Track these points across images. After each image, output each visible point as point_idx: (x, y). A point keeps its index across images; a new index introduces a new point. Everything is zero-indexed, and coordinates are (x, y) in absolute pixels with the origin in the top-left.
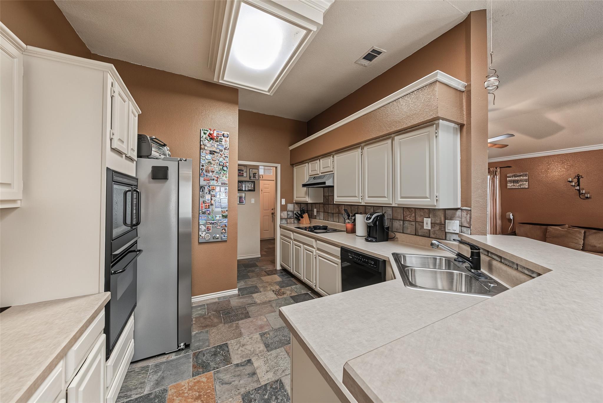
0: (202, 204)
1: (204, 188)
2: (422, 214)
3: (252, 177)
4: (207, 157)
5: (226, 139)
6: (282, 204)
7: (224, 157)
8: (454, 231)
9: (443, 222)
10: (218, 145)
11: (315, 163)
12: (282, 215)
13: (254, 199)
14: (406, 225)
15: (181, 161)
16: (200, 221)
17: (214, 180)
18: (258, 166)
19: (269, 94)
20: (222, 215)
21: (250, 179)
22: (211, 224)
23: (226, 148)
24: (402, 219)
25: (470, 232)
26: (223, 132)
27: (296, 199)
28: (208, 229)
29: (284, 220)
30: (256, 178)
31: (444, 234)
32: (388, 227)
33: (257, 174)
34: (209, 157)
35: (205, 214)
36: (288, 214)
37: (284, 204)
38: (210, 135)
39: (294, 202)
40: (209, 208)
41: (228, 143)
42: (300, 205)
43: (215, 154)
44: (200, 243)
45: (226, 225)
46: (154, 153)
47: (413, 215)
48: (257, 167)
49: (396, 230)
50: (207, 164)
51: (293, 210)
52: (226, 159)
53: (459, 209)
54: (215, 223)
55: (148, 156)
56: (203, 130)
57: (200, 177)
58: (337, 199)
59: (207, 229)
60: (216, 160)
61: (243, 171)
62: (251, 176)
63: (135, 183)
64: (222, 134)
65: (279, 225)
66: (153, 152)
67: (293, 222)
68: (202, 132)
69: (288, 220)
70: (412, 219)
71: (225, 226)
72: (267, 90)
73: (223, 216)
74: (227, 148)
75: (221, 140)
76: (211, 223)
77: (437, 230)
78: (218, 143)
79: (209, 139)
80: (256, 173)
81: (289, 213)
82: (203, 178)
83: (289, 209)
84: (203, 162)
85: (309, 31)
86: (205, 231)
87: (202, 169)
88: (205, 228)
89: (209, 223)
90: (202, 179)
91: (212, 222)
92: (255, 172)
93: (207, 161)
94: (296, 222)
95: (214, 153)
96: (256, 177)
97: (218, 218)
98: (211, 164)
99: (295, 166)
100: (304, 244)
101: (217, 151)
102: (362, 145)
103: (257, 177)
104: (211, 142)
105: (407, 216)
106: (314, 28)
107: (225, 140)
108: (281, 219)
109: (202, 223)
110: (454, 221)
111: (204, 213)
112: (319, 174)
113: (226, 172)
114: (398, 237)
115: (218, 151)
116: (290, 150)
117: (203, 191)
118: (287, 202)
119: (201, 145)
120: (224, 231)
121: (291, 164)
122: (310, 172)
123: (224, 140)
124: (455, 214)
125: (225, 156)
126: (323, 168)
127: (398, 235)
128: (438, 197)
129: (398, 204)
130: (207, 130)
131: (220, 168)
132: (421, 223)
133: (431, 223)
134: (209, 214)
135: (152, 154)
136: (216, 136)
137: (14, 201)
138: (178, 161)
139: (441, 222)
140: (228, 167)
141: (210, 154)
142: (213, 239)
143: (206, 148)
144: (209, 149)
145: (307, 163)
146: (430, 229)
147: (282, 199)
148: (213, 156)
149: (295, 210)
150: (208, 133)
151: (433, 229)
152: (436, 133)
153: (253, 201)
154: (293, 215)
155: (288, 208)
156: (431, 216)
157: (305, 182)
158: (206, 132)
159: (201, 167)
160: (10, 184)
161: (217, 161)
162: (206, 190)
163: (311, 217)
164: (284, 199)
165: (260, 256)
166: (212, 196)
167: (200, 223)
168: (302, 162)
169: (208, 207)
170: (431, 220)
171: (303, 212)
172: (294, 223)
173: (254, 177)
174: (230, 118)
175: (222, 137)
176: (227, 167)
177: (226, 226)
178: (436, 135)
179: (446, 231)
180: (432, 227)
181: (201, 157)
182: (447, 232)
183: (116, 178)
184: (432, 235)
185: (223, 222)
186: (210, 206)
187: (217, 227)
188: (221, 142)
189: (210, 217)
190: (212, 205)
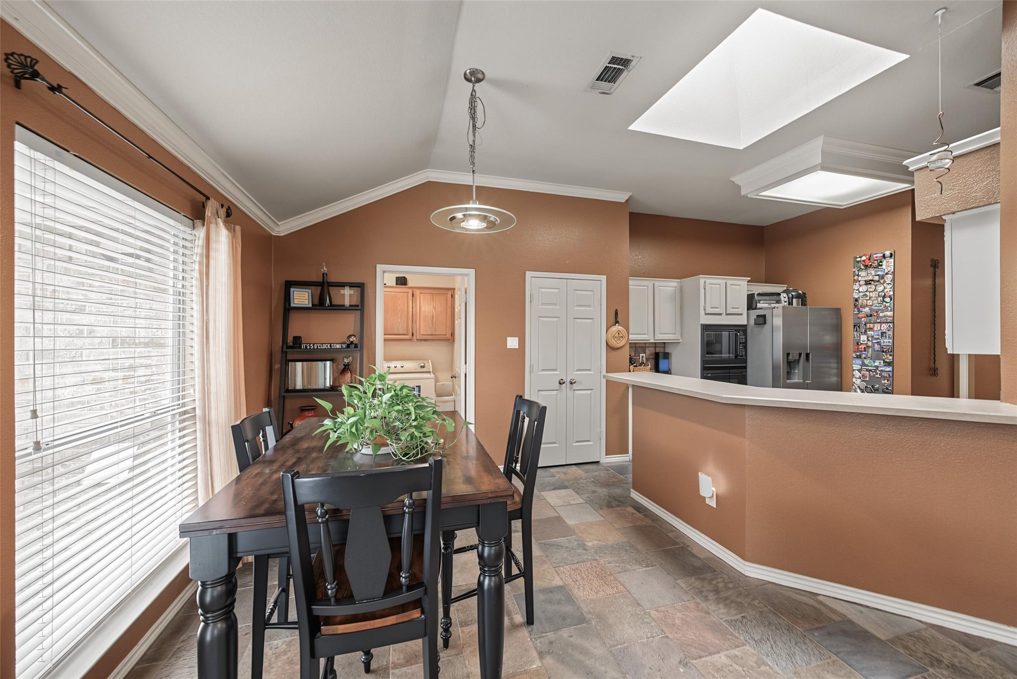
1: (859, 327)
4: (861, 290)
5: (888, 260)
7: (886, 285)
10: (876, 271)
16: (853, 366)
17: (871, 316)
22: (867, 371)
23: (889, 271)
26: (883, 253)
34: (863, 288)
38: (864, 262)
40: (865, 351)
41: (892, 264)
43: (873, 283)
45: (889, 375)
50: (862, 298)
52: (888, 287)
54: (873, 371)
55: (756, 308)
56: (856, 258)
57: (854, 315)
59: (863, 376)
60: (873, 291)
64: (882, 255)
68: (854, 260)
71: (887, 375)
73: (885, 362)
74: (891, 272)
75: (881, 264)
78: (877, 269)
79: (862, 267)
82: (857, 315)
84: (856, 296)
86: (859, 378)
87: (855, 305)
88: (860, 375)
89: (866, 369)
91: (869, 368)
93: (862, 294)
95: (871, 282)
97: (877, 364)
98: (867, 296)
101: (874, 279)
104: (866, 270)
107: (888, 262)
109: (856, 369)
111: (859, 357)
113: (889, 304)
115: (876, 278)
117: (857, 331)
120: (886, 381)
123: (884, 263)
125: (888, 282)
130: (859, 257)
131: (879, 301)
134: (865, 358)
136: (873, 260)
140: (892, 296)
141: (866, 284)
143: (860, 279)
144: (864, 279)
148: (869, 286)
160: (675, 333)
161: (876, 292)
162: (862, 330)
166: (868, 336)
167: (854, 368)
169: (863, 350)
175: (883, 260)
176: (890, 297)
177: (890, 377)
181: (854, 291)
185: (886, 370)
186: (867, 349)
187: (876, 376)
188: (882, 265)
189: (866, 362)
190: (868, 347)
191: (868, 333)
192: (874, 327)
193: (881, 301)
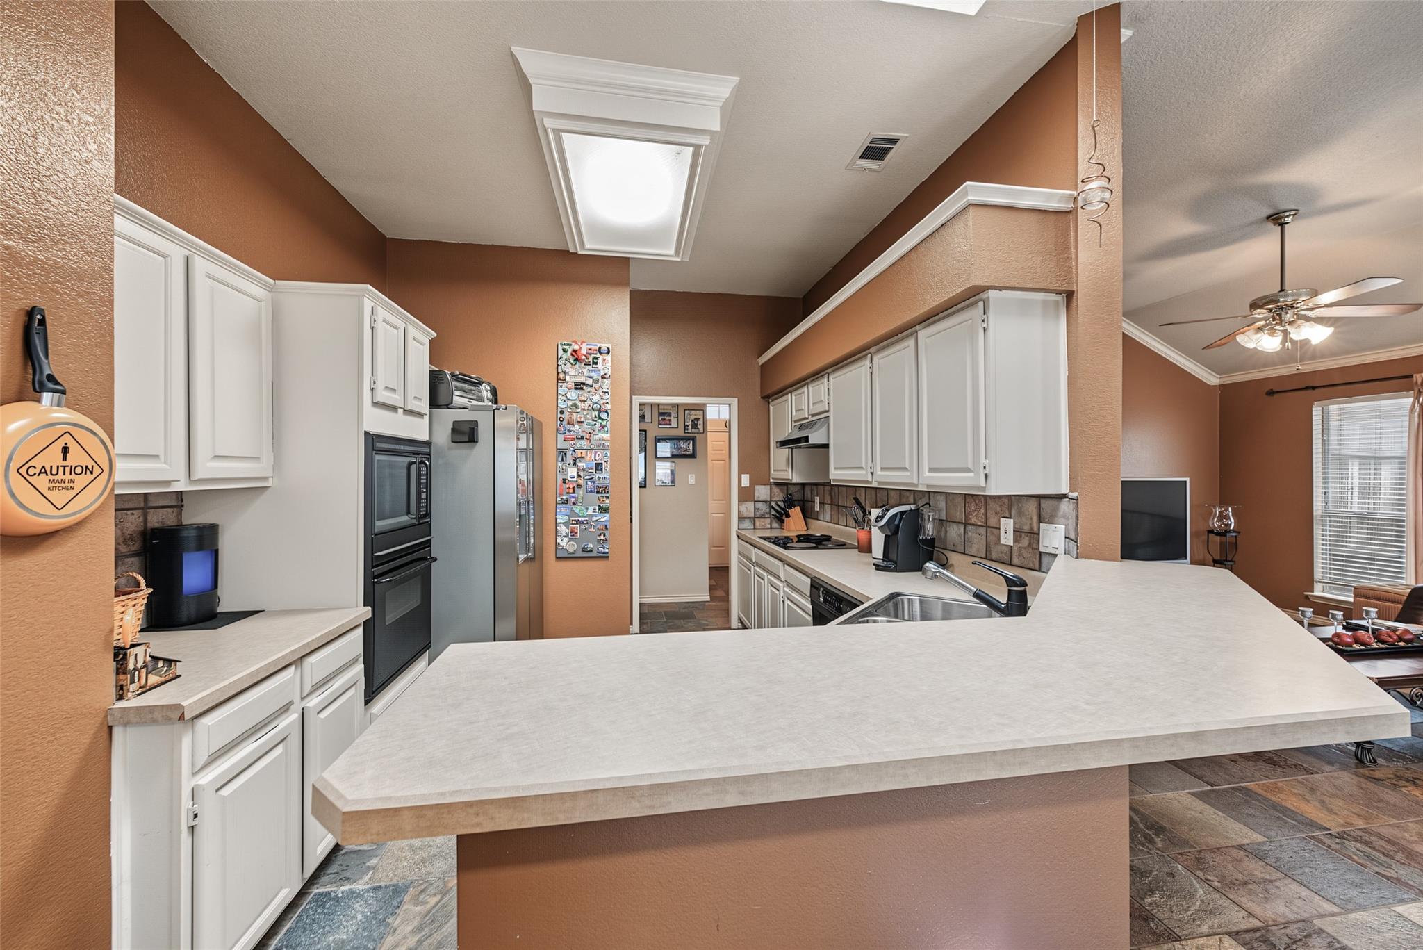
0: (560, 485)
1: (565, 454)
2: (999, 509)
3: (690, 427)
4: (569, 395)
5: (605, 357)
6: (743, 485)
7: (601, 394)
8: (1055, 550)
9: (1035, 529)
10: (589, 371)
11: (800, 394)
12: (743, 509)
13: (694, 475)
14: (970, 534)
15: (499, 409)
16: (558, 517)
17: (582, 438)
18: (705, 405)
19: (679, 259)
20: (599, 506)
21: (685, 433)
22: (577, 524)
23: (605, 374)
24: (964, 521)
25: (1075, 552)
26: (599, 345)
27: (775, 475)
28: (573, 532)
29: (747, 521)
30: (698, 429)
31: (1038, 556)
32: (933, 540)
33: (701, 421)
34: (572, 394)
35: (567, 503)
36: (757, 507)
37: (748, 485)
38: (574, 354)
39: (771, 480)
40: (574, 492)
41: (610, 364)
42: (785, 487)
43: (584, 388)
44: (558, 558)
45: (606, 526)
46: (458, 399)
47: (983, 511)
48: (701, 408)
49: (951, 547)
50: (571, 409)
51: (769, 500)
52: (604, 397)
53: (1064, 496)
54: (585, 522)
55: (447, 405)
56: (562, 345)
57: (558, 435)
58: (835, 475)
59: (571, 532)
60: (586, 401)
61: (670, 416)
62: (688, 426)
63: (427, 450)
64: (597, 348)
65: (735, 533)
66: (455, 398)
67: (769, 526)
68: (560, 348)
69: (757, 520)
70: (980, 521)
71: (604, 527)
72: (672, 252)
73: (600, 508)
74: (607, 376)
75: (595, 361)
76: (577, 522)
77: (1025, 548)
78: (590, 367)
79: (572, 361)
80: (697, 419)
81: (759, 505)
82: (563, 435)
83: (759, 497)
84: (562, 405)
85: (697, 148)
86: (567, 536)
87: (561, 419)
88: (567, 531)
89: (575, 520)
90: (561, 438)
91: (580, 519)
92: (696, 417)
93: (570, 403)
94: (775, 525)
95: (582, 386)
96: (699, 426)
97: (590, 511)
98: (577, 407)
99: (773, 400)
100: (770, 573)
101: (587, 382)
102: (873, 350)
103: (701, 427)
104: (577, 366)
105: (972, 514)
106: (705, 141)
107: (604, 360)
108: (741, 518)
109: (562, 521)
110: (1056, 525)
111: (565, 502)
112: (808, 418)
113: (605, 422)
114: (954, 563)
115: (590, 381)
116: (760, 364)
117: (562, 460)
118: (753, 482)
119: (558, 373)
120: (602, 537)
121: (764, 395)
122: (794, 413)
123: (600, 361)
124: (1056, 509)
125: (604, 390)
126: (813, 404)
127: (954, 558)
128: (987, 468)
129: (928, 486)
130: (568, 345)
131: (594, 416)
132: (995, 531)
133: (1014, 531)
134: (574, 504)
135: (454, 402)
136: (585, 353)
137: (265, 479)
138: (494, 410)
139: (1032, 528)
140: (609, 411)
141: (576, 389)
142: (583, 551)
143: (568, 378)
144: (574, 380)
145: (790, 394)
146: (1012, 544)
147: (743, 475)
148: (580, 392)
149: (774, 499)
150: (570, 351)
151: (1017, 544)
152: (983, 321)
153: (692, 479)
154: (768, 510)
155: (756, 495)
156: (1013, 512)
157: (787, 434)
158: (566, 347)
159: (559, 415)
160: (258, 458)
161: (589, 402)
162: (569, 459)
163: (808, 514)
164: (748, 475)
165: (709, 600)
166: (578, 469)
167: (559, 521)
168: (781, 392)
169: (571, 491)
170: (1014, 523)
171: (790, 502)
172: (771, 528)
173: (695, 426)
174: (613, 315)
175: (598, 355)
176: (606, 412)
177: (606, 529)
178: (985, 325)
179: (1040, 550)
180: (1015, 540)
181: (559, 397)
182: (1044, 553)
183: (379, 445)
184: (1016, 561)
185: (601, 520)
186: (576, 489)
187: (590, 530)
188: (596, 363)
189: (576, 509)
190: (579, 486)
191: (579, 464)
192: (587, 455)
193: (596, 417)
